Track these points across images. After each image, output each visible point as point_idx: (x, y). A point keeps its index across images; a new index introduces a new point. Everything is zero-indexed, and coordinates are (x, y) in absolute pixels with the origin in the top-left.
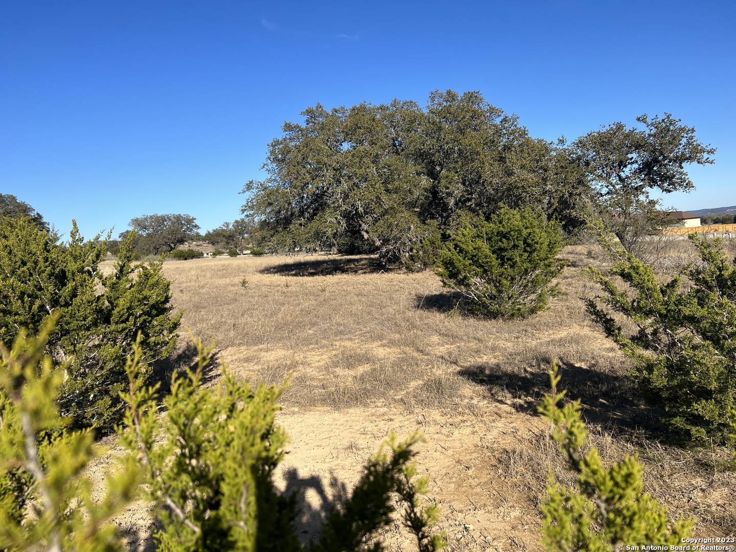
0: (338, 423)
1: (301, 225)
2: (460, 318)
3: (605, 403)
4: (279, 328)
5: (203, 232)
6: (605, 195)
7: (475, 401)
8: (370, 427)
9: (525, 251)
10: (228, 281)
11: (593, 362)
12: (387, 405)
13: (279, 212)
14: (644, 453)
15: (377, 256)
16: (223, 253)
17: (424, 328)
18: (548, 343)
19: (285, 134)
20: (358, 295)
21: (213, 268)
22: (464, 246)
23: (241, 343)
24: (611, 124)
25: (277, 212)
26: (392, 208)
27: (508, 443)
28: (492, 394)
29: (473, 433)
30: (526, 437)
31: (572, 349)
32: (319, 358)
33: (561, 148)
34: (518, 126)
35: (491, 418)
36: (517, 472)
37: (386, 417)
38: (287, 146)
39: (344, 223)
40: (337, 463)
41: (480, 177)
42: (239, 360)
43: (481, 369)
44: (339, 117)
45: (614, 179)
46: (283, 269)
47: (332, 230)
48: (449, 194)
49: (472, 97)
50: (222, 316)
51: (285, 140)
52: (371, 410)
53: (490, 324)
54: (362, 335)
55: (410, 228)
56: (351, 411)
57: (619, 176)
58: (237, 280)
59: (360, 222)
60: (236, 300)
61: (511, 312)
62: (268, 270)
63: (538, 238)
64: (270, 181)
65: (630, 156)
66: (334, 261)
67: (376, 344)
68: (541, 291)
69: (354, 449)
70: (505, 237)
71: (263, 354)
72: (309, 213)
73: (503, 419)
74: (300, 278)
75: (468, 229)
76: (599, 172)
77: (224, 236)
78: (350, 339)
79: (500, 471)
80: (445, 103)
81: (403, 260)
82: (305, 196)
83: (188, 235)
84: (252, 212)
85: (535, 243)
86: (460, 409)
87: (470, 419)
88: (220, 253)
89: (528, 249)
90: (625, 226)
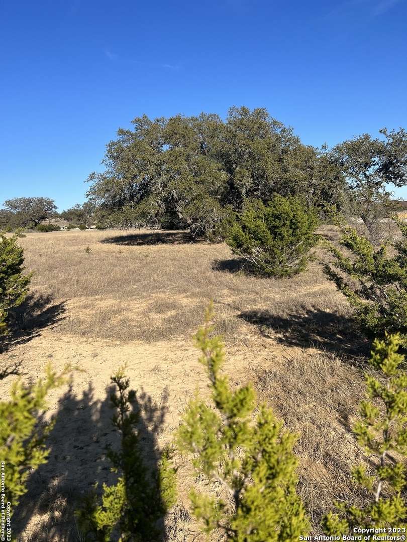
0: (148, 352)
1: (131, 207)
2: (245, 277)
3: (340, 338)
4: (110, 283)
5: (60, 211)
6: (355, 187)
7: (248, 337)
8: (171, 355)
9: (291, 228)
10: (76, 248)
11: (335, 309)
12: (185, 340)
13: (115, 196)
14: (362, 373)
15: (189, 231)
16: (75, 227)
17: (218, 284)
18: (305, 295)
19: (119, 137)
20: (172, 260)
21: (66, 238)
22: (247, 224)
23: (82, 295)
24: (361, 135)
25: (113, 197)
26: (199, 195)
27: (267, 366)
28: (261, 332)
29: (244, 359)
30: (280, 362)
31: (321, 299)
32: (140, 305)
33: (324, 152)
34: (293, 135)
35: (258, 349)
36: (271, 387)
37: (183, 348)
38: (120, 147)
39: (163, 206)
40: (143, 381)
41: (264, 173)
42: (79, 307)
43: (255, 313)
44: (160, 125)
45: (361, 177)
46: (119, 240)
47: (155, 211)
48: (242, 186)
49: (260, 113)
50: (69, 274)
51: (119, 141)
52: (173, 343)
53: (266, 282)
54: (172, 289)
55: (212, 210)
56: (159, 344)
57: (365, 174)
58: (83, 247)
59: (176, 205)
60: (81, 262)
61: (281, 273)
62: (108, 241)
63: (300, 219)
64: (108, 173)
65: (373, 159)
66: (157, 234)
67: (182, 295)
68: (303, 257)
69: (156, 371)
70: (277, 218)
71: (97, 302)
72: (137, 197)
73: (267, 349)
74: (130, 246)
75: (251, 212)
76: (350, 171)
77: (76, 214)
78: (164, 292)
79: (260, 386)
80: (240, 117)
81: (208, 234)
82: (135, 185)
83: (48, 213)
84: (94, 196)
85: (298, 222)
86: (237, 342)
87: (244, 349)
88: (73, 227)
89: (293, 227)
90: (368, 211)
